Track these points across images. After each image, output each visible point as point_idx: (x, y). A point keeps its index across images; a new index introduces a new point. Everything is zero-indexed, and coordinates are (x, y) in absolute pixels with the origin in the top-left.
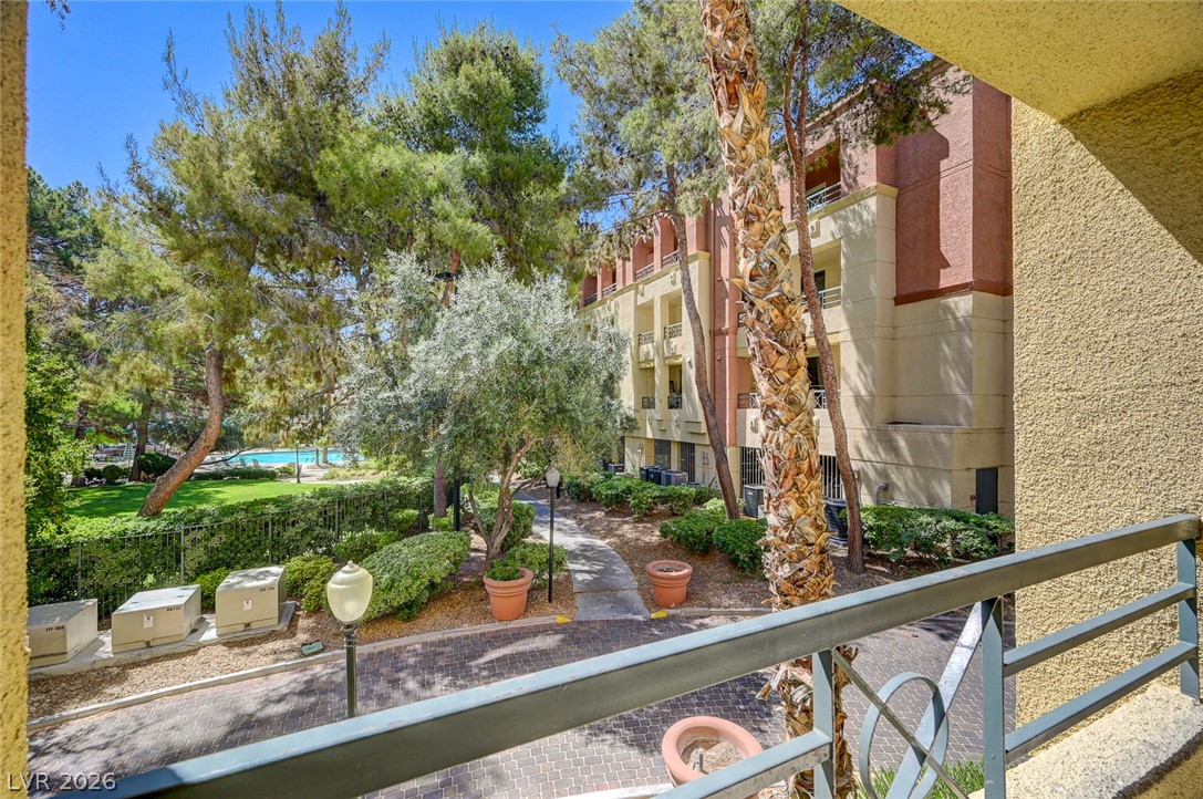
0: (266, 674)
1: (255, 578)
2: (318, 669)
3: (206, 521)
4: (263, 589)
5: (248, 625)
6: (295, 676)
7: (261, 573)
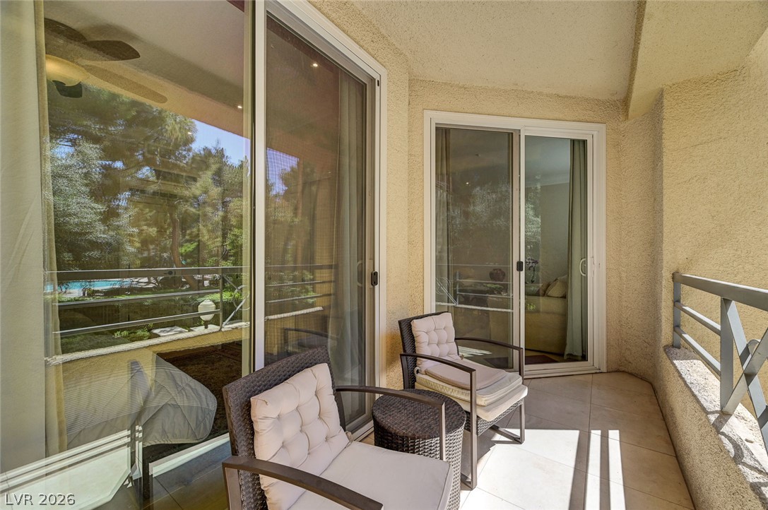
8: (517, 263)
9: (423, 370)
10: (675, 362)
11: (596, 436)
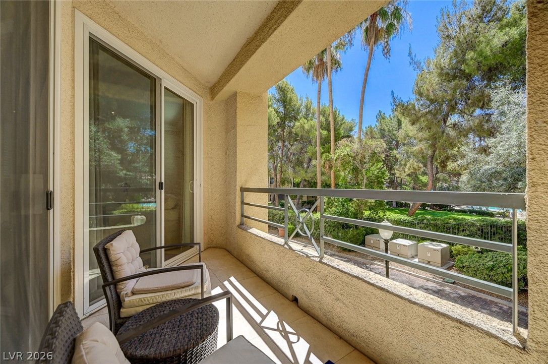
0: (428, 280)
1: (434, 245)
2: (447, 289)
3: (425, 221)
4: (435, 250)
5: (429, 262)
6: (437, 286)
7: (437, 245)
8: (159, 183)
9: (129, 292)
10: (249, 231)
11: (226, 283)
